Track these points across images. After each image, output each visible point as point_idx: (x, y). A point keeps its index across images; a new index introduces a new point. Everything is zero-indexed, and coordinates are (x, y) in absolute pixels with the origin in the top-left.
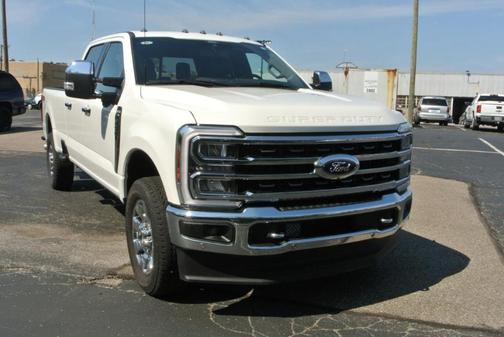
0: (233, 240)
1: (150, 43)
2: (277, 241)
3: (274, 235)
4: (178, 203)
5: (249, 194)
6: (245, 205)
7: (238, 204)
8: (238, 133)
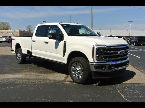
0: (105, 69)
1: (66, 26)
2: (113, 68)
3: (113, 67)
4: (93, 62)
5: (108, 59)
6: (107, 61)
7: (105, 61)
8: (105, 46)
